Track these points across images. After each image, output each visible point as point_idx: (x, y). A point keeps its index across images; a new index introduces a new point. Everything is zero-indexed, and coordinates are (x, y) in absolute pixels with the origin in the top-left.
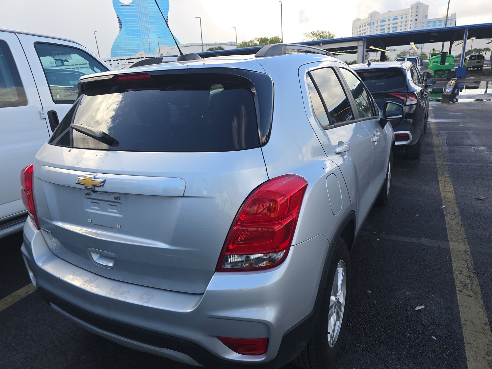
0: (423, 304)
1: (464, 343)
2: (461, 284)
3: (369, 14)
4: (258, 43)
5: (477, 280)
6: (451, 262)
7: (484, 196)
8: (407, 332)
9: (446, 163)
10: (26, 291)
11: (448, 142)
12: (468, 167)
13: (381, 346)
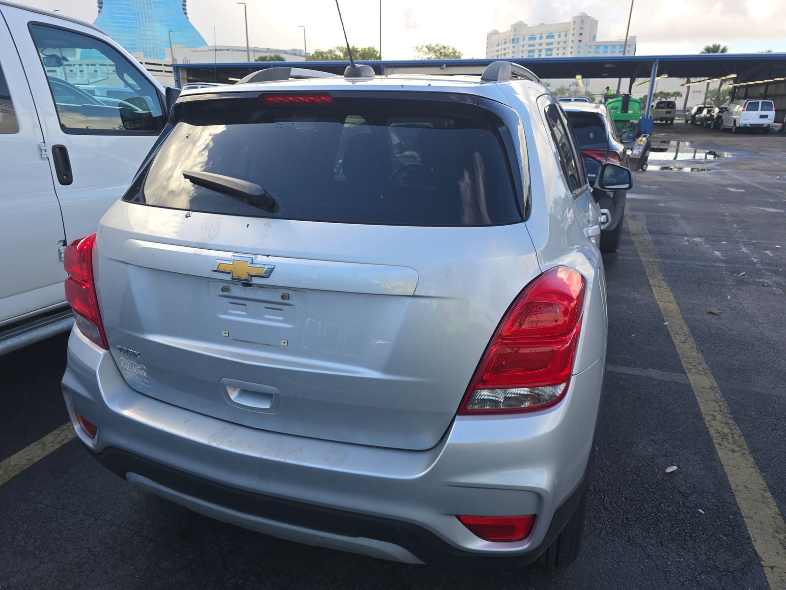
0: (674, 464)
1: (743, 518)
2: (718, 435)
3: (512, 26)
4: (342, 55)
5: (738, 428)
6: (698, 404)
7: (718, 309)
8: (662, 505)
9: (655, 260)
10: (28, 459)
11: (649, 229)
12: (686, 266)
13: (632, 525)
